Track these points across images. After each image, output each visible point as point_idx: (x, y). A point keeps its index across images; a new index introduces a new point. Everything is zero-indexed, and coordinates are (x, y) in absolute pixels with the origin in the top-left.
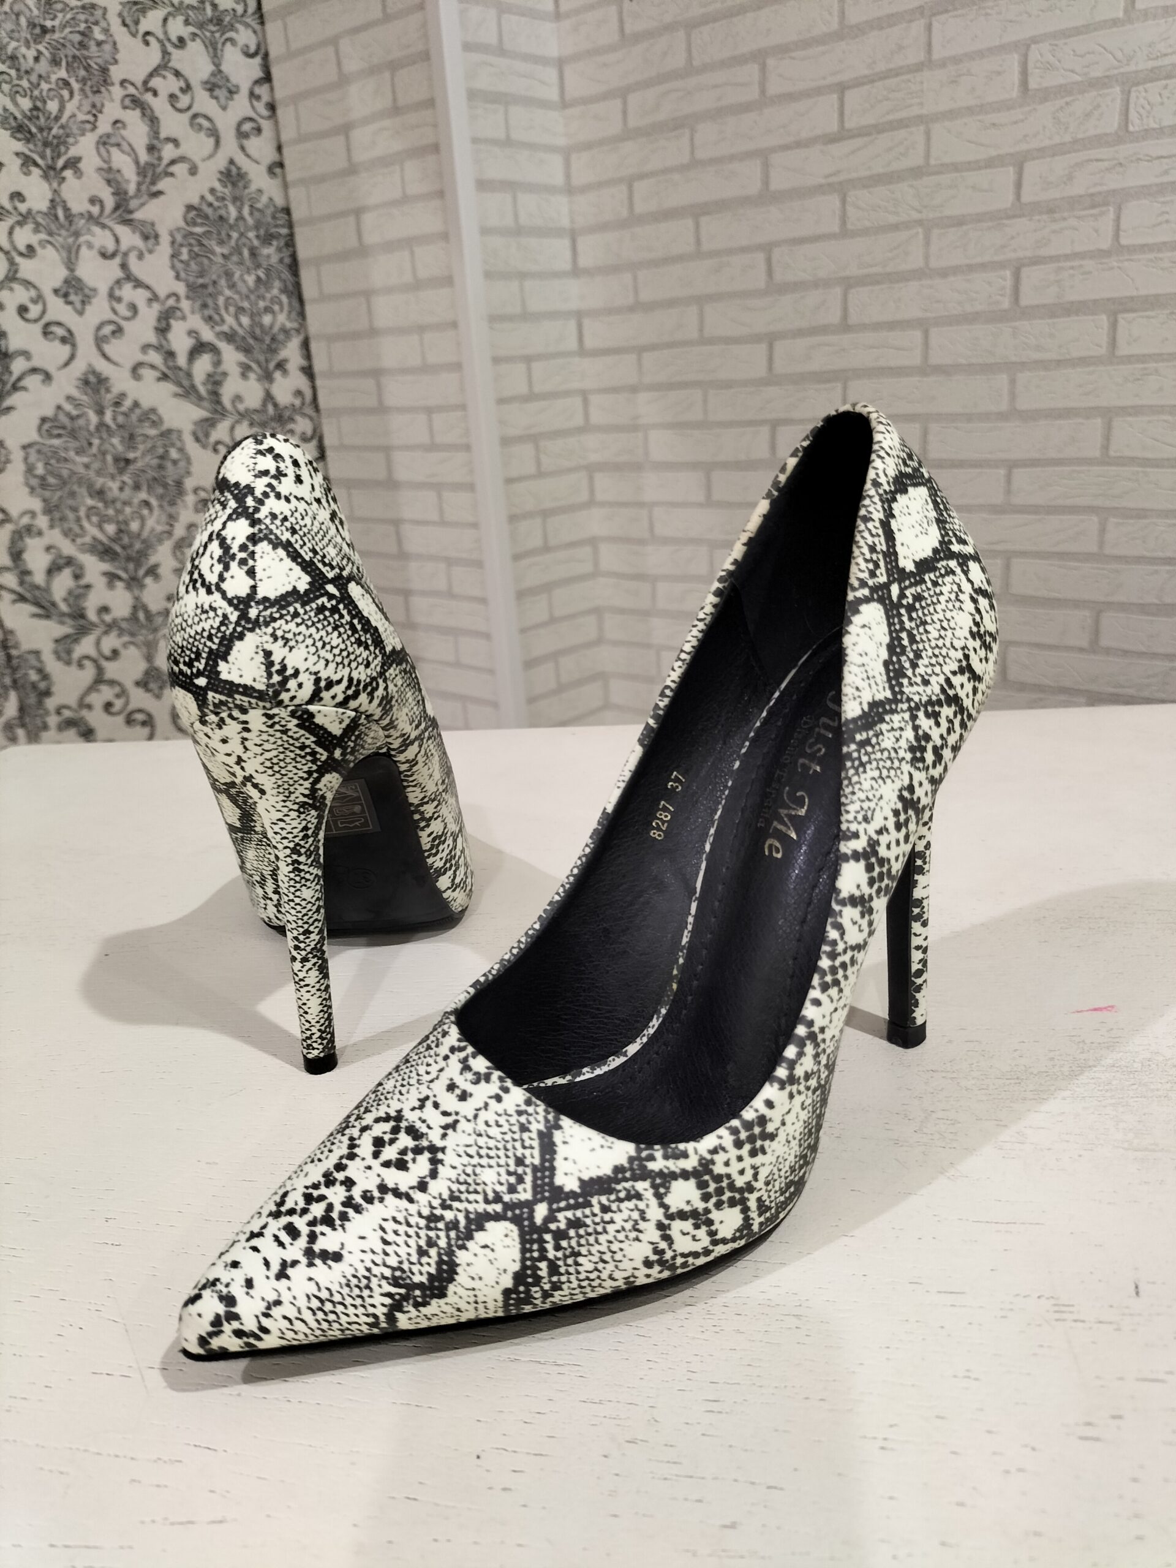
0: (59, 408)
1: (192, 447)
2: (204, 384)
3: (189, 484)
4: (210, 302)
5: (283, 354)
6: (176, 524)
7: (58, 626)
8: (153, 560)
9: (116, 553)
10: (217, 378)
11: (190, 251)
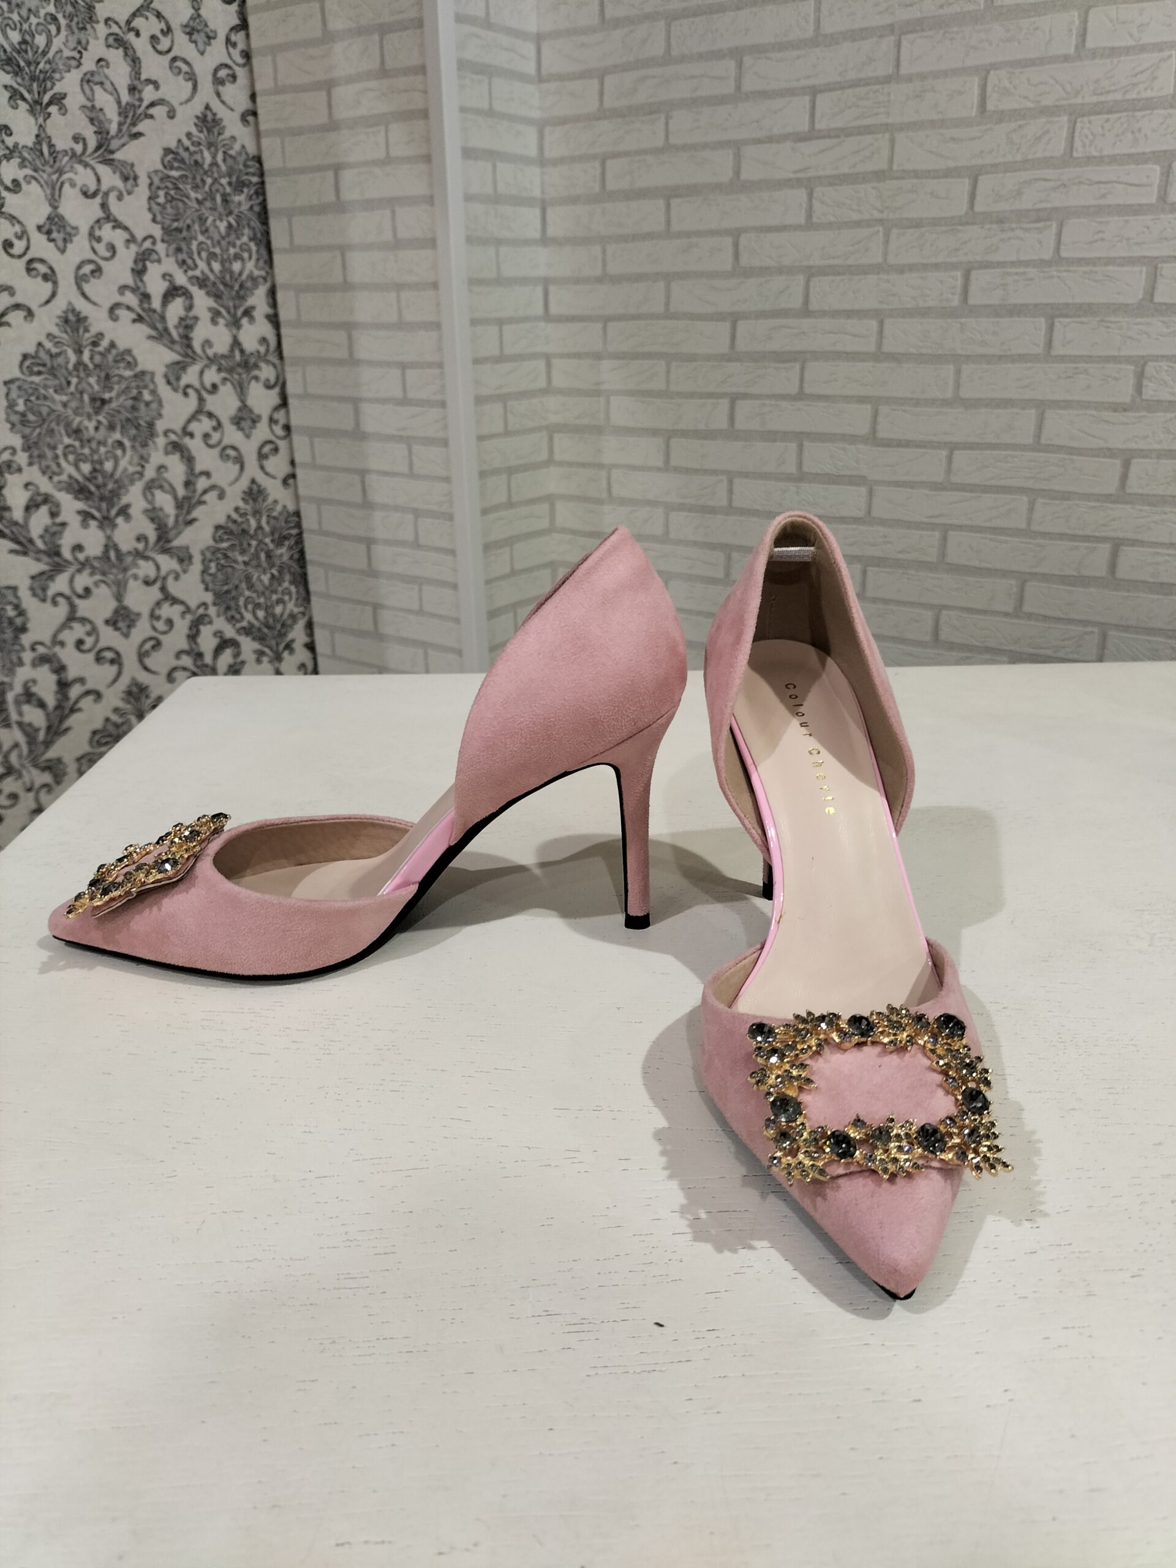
0: (40, 344)
1: (164, 390)
2: (176, 327)
3: (160, 426)
4: (184, 246)
5: (250, 301)
6: (146, 465)
7: (34, 563)
8: (124, 500)
9: (90, 493)
10: (189, 322)
11: (167, 194)
